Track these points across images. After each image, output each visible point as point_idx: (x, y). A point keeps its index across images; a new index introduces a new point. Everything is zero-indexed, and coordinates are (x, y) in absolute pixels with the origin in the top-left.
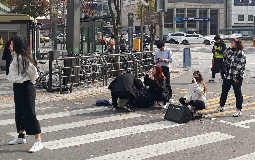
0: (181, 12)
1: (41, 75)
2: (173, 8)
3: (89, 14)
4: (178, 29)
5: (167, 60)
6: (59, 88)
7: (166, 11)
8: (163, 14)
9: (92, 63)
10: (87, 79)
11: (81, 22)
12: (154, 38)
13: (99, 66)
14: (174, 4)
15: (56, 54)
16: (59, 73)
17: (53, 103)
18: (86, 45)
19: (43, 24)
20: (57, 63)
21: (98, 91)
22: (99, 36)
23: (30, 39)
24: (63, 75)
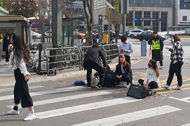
0: (139, 14)
1: (32, 62)
2: (133, 11)
3: (69, 16)
4: (137, 27)
5: (129, 51)
6: (46, 71)
7: (128, 13)
8: (125, 15)
9: (71, 53)
10: (68, 65)
11: (63, 21)
12: (118, 34)
13: (77, 55)
14: (133, 8)
15: (44, 46)
16: (46, 60)
17: (42, 83)
18: (66, 39)
19: (34, 23)
20: (45, 53)
21: (76, 74)
22: (76, 32)
23: (24, 35)
24: (49, 62)
